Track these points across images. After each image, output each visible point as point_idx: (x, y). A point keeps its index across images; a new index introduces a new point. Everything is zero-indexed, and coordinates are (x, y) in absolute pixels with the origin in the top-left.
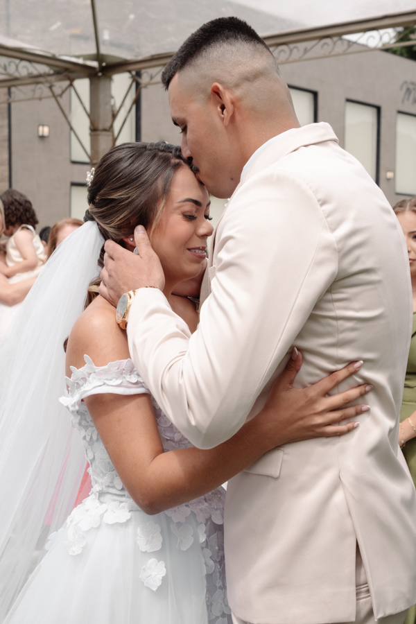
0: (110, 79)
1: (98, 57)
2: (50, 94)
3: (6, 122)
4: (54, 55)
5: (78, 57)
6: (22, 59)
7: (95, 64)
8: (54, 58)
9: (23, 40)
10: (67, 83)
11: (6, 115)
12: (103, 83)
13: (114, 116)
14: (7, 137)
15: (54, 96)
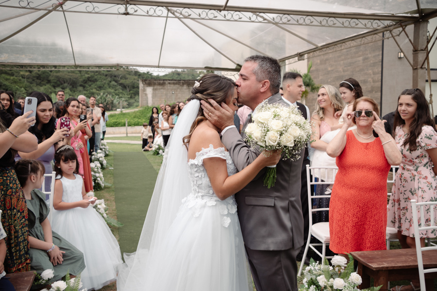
0: (428, 22)
1: (419, 11)
2: (391, 36)
3: (381, 52)
4: (393, 14)
5: (407, 13)
6: (375, 19)
7: (417, 15)
8: (393, 16)
9: (375, 10)
10: (401, 29)
11: (381, 49)
12: (422, 25)
13: (428, 42)
14: (381, 60)
15: (393, 37)
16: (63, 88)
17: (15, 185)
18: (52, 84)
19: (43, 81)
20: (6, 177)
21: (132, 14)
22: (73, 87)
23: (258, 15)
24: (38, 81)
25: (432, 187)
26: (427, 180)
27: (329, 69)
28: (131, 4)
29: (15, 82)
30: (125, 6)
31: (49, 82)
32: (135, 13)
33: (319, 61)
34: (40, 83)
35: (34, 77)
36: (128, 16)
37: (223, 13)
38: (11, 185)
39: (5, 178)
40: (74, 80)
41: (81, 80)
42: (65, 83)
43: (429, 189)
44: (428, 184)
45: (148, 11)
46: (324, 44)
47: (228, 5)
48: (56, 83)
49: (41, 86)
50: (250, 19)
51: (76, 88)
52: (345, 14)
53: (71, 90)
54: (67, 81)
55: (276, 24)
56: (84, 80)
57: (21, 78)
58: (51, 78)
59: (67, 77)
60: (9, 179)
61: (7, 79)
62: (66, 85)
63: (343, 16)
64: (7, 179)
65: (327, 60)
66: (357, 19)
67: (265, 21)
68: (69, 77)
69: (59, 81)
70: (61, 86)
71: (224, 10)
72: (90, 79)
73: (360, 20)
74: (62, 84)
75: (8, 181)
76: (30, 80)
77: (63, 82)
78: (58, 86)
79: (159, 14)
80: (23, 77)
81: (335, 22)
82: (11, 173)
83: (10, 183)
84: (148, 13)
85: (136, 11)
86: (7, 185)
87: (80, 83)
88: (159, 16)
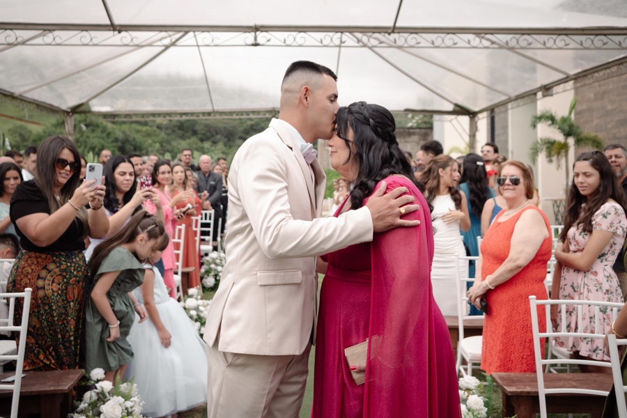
16: (215, 143)
17: (80, 273)
18: (199, 136)
19: (186, 132)
20: (71, 263)
21: (263, 45)
22: (229, 140)
23: (483, 37)
24: (180, 133)
25: (601, 288)
26: (596, 278)
27: (609, 107)
28: (262, 31)
29: (148, 135)
30: (253, 34)
31: (195, 133)
32: (268, 43)
33: (592, 96)
34: (183, 135)
35: (175, 126)
36: (258, 47)
37: (394, 36)
38: (75, 273)
39: (69, 264)
40: (231, 129)
41: (241, 129)
42: (217, 134)
43: (597, 290)
44: (596, 282)
45: (285, 40)
46: (579, 70)
47: (398, 25)
48: (204, 134)
49: (184, 140)
50: (433, 43)
51: (233, 141)
52: (583, 29)
53: (225, 145)
54: (220, 132)
55: (512, 49)
56: (245, 130)
57: (155, 128)
58: (198, 128)
59: (221, 125)
60: (73, 265)
61: (138, 131)
62: (218, 137)
63: (581, 32)
64: (71, 266)
65: (605, 92)
66: (605, 35)
67: (495, 46)
68: (224, 125)
69: (209, 131)
70: (212, 139)
71: (393, 32)
72: (254, 128)
73: (610, 37)
74: (213, 136)
75: (72, 268)
76: (169, 131)
77: (214, 133)
78: (208, 139)
79: (300, 43)
80: (159, 127)
81: (567, 42)
82: (78, 259)
83: (74, 270)
84: (285, 42)
85: (268, 41)
86: (71, 272)
87: (240, 134)
88: (300, 46)
